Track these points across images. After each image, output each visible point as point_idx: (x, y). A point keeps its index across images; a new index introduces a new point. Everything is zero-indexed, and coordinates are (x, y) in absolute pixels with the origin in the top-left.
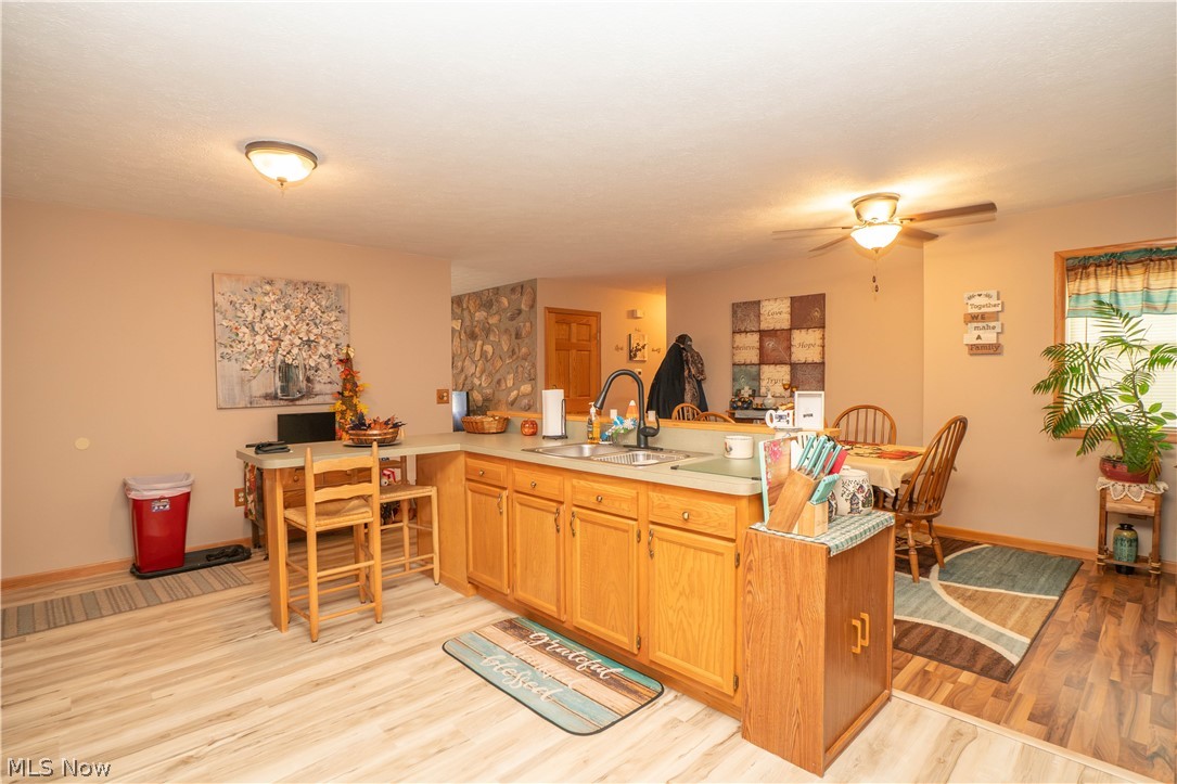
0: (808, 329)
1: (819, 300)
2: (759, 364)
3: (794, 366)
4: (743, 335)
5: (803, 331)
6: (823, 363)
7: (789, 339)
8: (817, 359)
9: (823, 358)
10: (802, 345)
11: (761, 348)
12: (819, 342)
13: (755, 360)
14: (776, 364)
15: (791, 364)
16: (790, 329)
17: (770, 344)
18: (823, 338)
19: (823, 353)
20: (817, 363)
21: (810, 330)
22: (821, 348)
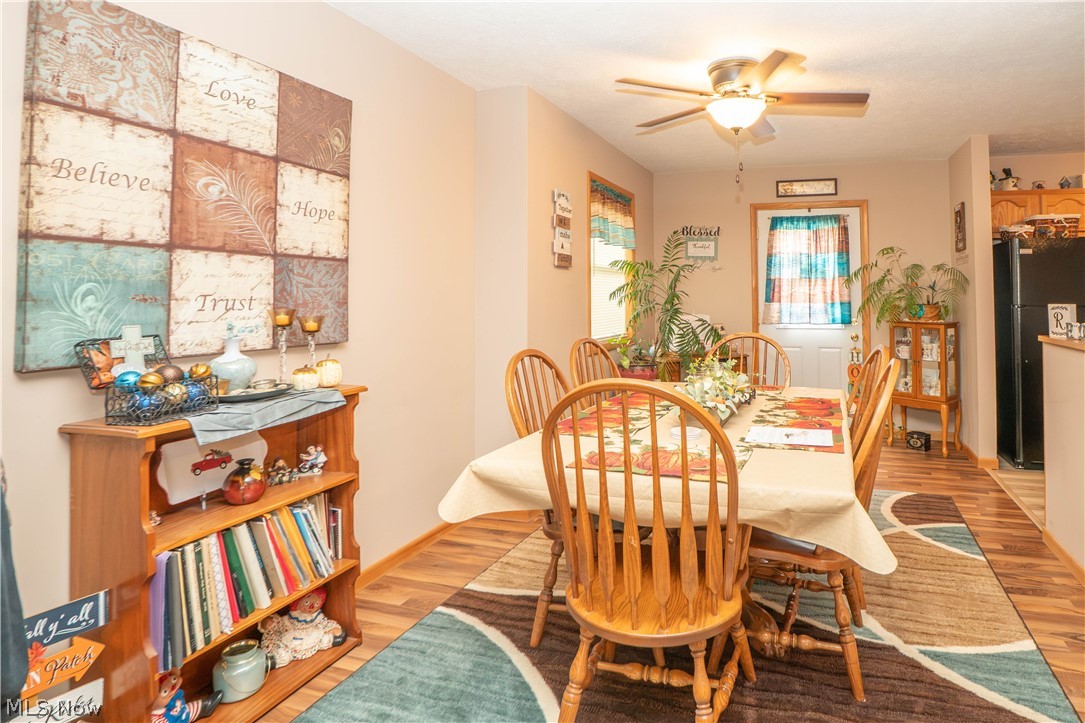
0: (320, 171)
1: (342, 111)
2: (170, 247)
3: (283, 262)
4: (95, 124)
5: (309, 174)
6: (346, 260)
7: (273, 186)
8: (336, 249)
9: (347, 248)
10: (304, 209)
11: (178, 192)
12: (340, 210)
13: (155, 228)
14: (232, 252)
15: (275, 256)
16: (276, 159)
17: (210, 186)
18: (347, 203)
19: (346, 236)
20: (334, 259)
21: (323, 176)
22: (343, 225)
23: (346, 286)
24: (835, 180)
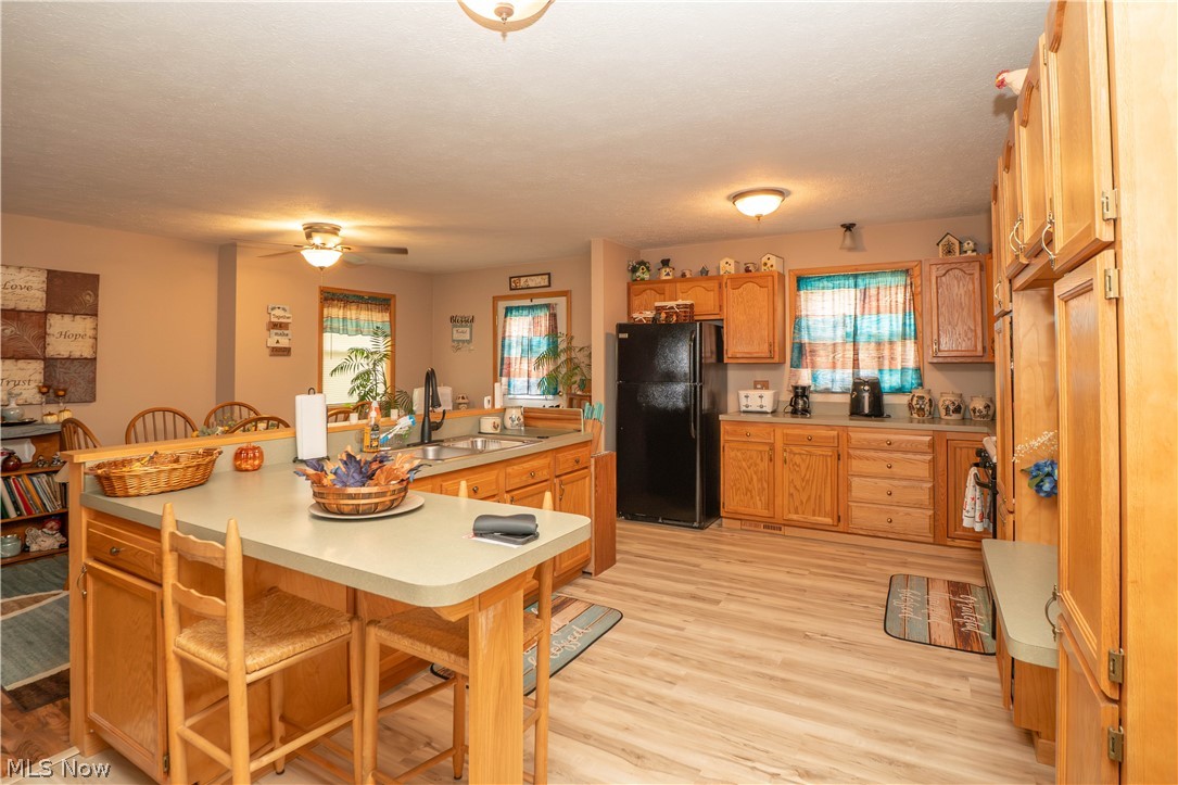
0: (75, 315)
1: (91, 281)
3: (50, 362)
5: (68, 318)
6: (95, 359)
7: (43, 326)
8: (87, 354)
9: (95, 352)
10: (64, 335)
12: (90, 333)
15: (45, 359)
16: (46, 313)
18: (95, 329)
19: (95, 347)
20: (86, 359)
21: (78, 317)
22: (92, 341)
23: (95, 373)
24: (549, 274)
